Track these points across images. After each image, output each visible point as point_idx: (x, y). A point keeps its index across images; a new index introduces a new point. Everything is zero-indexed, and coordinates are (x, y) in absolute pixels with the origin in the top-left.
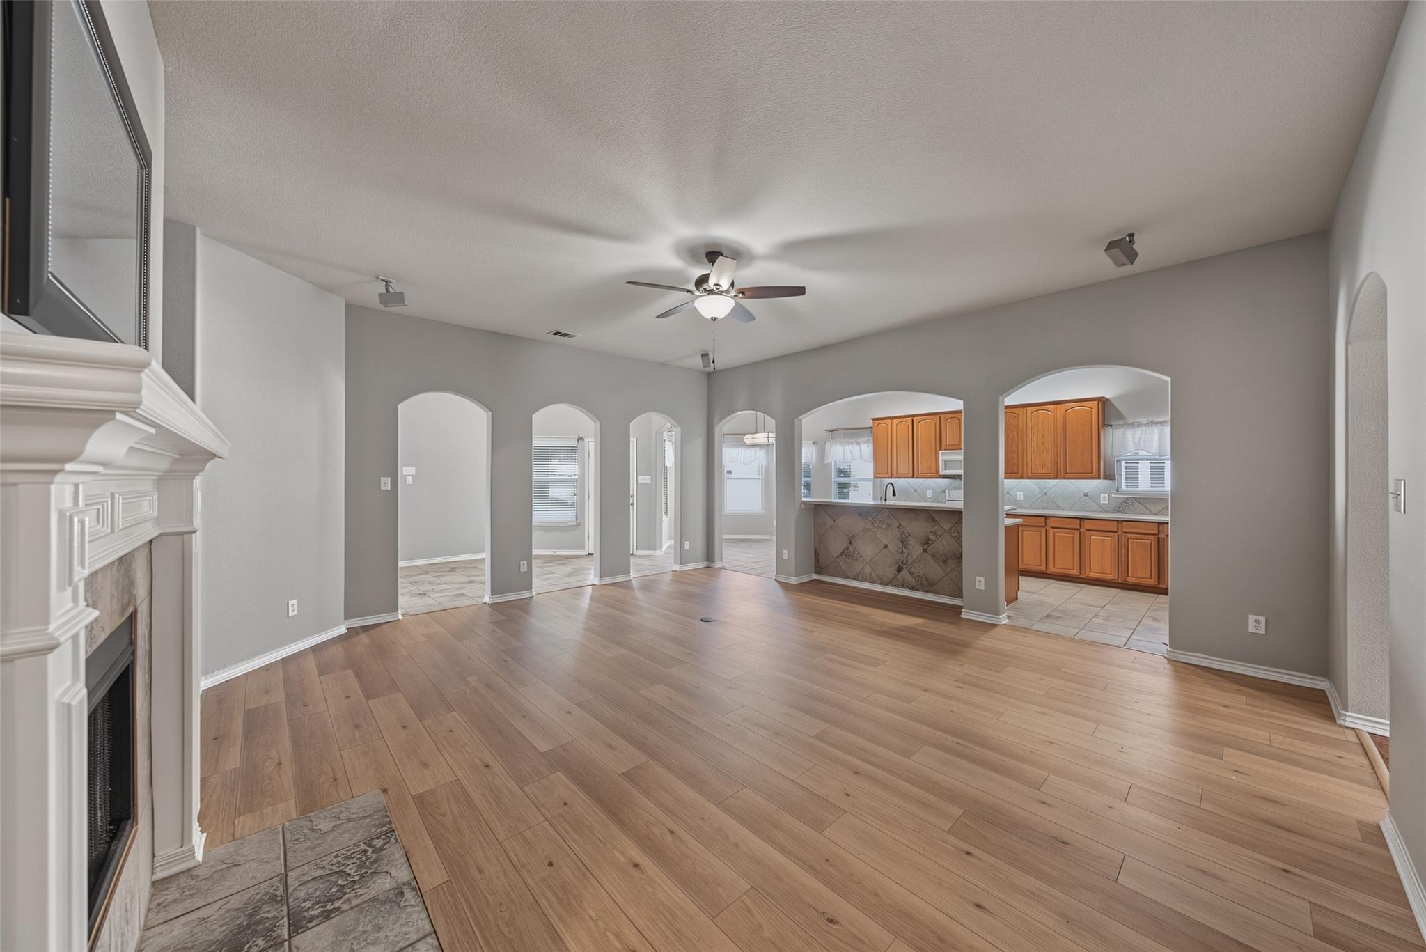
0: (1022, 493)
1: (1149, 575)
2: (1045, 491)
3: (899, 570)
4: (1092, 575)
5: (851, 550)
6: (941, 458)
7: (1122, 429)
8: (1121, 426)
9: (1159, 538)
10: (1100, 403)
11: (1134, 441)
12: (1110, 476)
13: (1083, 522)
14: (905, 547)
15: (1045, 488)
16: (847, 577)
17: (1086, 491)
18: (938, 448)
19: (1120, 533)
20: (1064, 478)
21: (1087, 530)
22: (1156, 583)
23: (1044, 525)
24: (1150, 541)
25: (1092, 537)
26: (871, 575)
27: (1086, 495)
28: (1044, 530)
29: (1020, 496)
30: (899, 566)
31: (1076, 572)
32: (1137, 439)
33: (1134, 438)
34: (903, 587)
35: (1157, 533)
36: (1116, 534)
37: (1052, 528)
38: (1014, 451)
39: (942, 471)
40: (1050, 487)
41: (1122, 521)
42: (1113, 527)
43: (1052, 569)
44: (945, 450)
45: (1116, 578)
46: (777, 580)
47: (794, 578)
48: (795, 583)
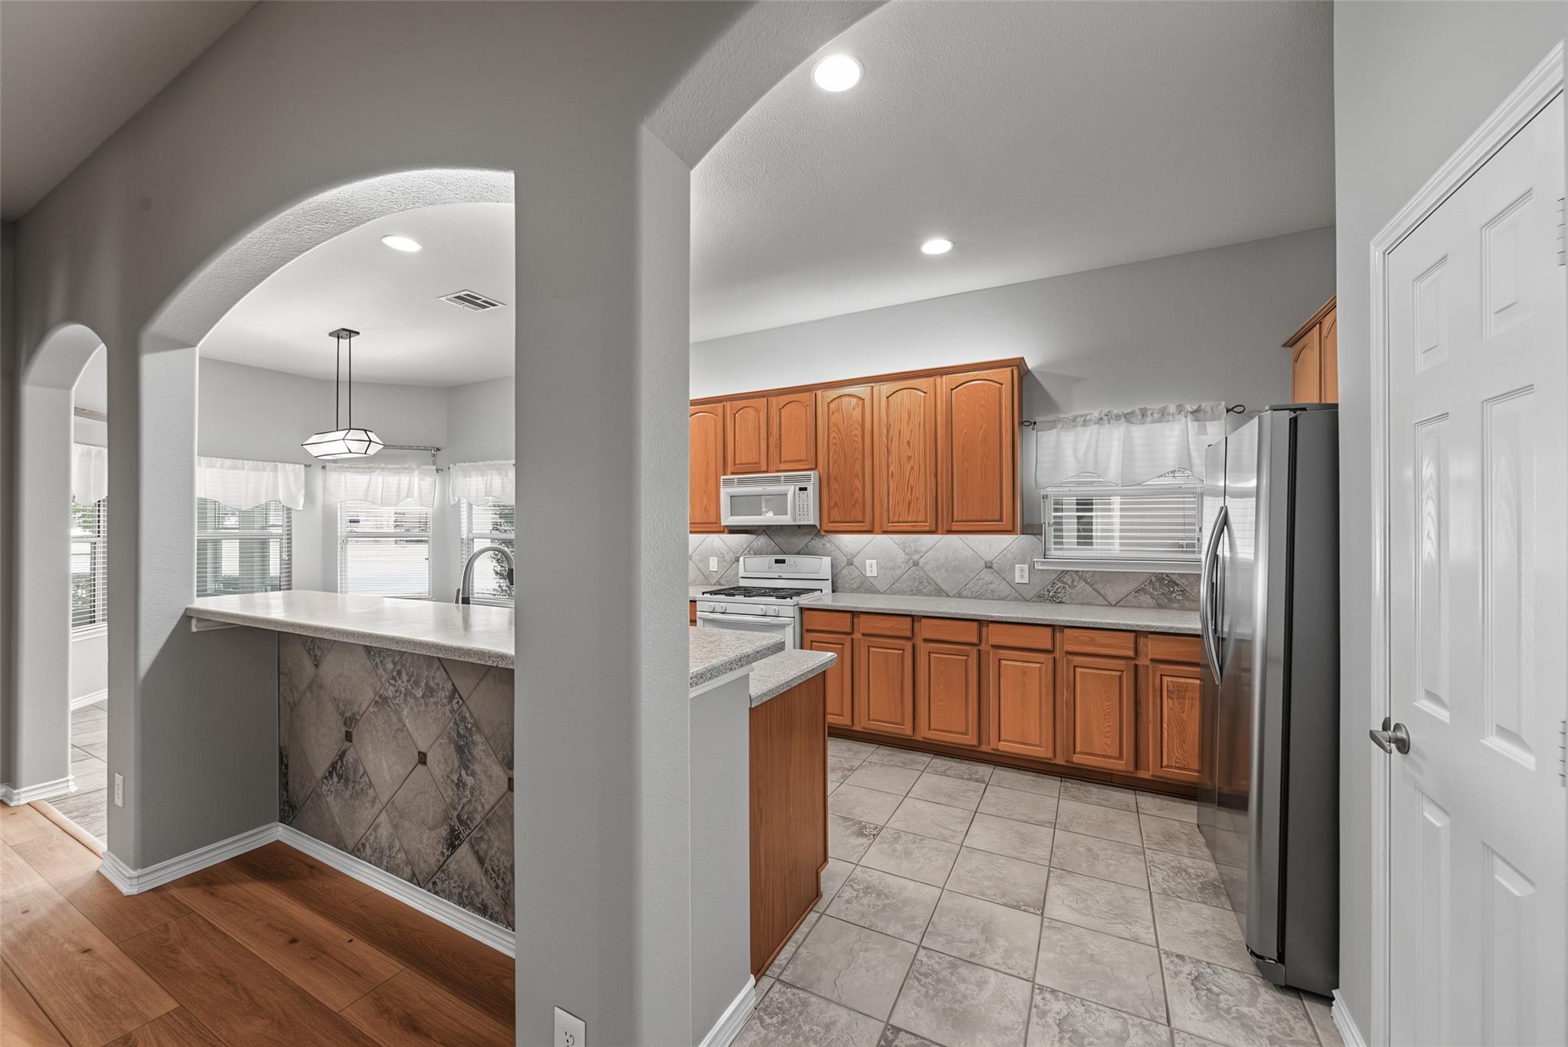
0: (874, 562)
1: (1115, 752)
2: (916, 557)
3: (453, 842)
4: (1004, 746)
5: (351, 760)
6: (725, 492)
7: (1055, 430)
8: (1052, 425)
9: (1136, 665)
10: (1015, 372)
11: (1075, 455)
12: (1032, 529)
13: (984, 629)
14: (467, 768)
15: (916, 552)
16: (339, 844)
17: (989, 558)
18: (721, 470)
19: (1057, 655)
20: (950, 532)
21: (993, 646)
22: (1131, 768)
23: (909, 634)
24: (1119, 673)
25: (1003, 662)
26: (391, 847)
27: (989, 566)
28: (908, 645)
29: (871, 569)
30: (452, 830)
31: (970, 739)
32: (1081, 452)
33: (1075, 450)
34: (462, 901)
35: (1131, 653)
36: (1050, 656)
37: (926, 640)
38: (857, 476)
39: (726, 518)
40: (924, 549)
41: (1063, 627)
42: (1043, 639)
43: (924, 733)
44: (733, 473)
45: (1050, 755)
46: (103, 871)
47: (132, 872)
48: (134, 891)
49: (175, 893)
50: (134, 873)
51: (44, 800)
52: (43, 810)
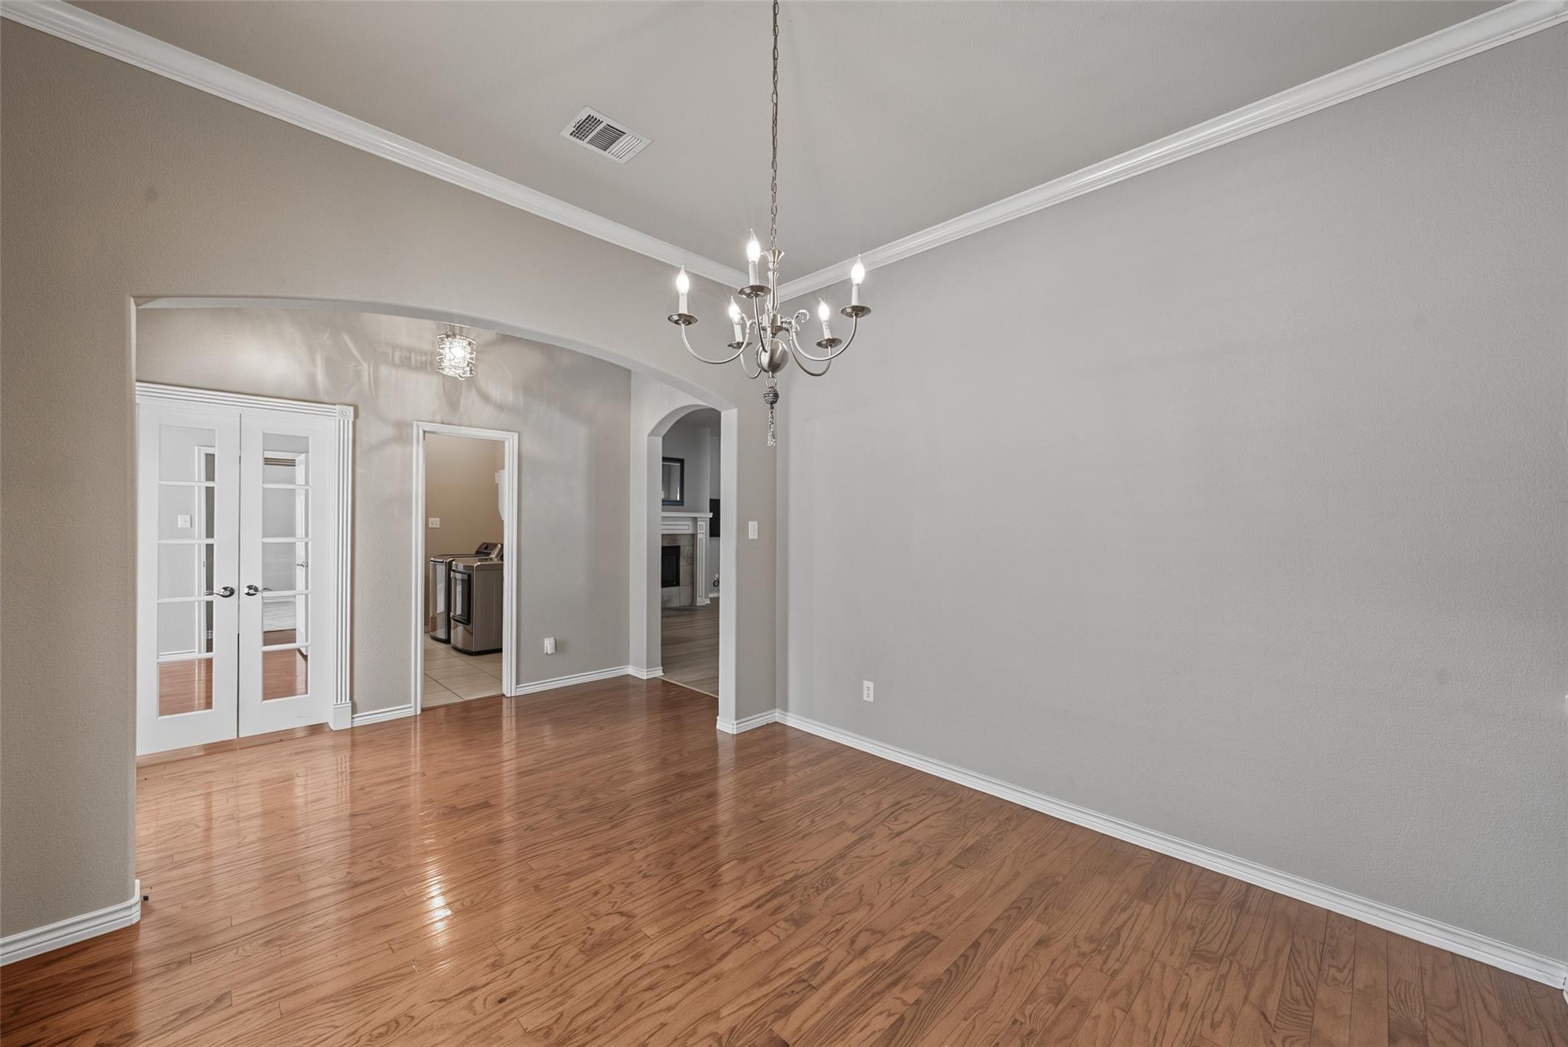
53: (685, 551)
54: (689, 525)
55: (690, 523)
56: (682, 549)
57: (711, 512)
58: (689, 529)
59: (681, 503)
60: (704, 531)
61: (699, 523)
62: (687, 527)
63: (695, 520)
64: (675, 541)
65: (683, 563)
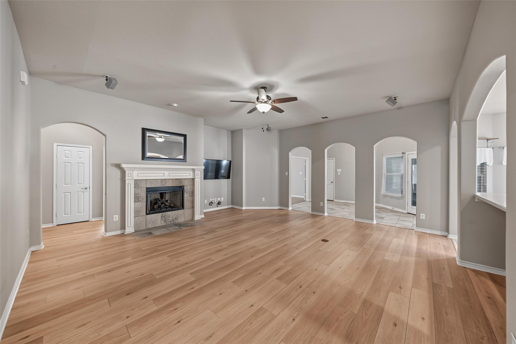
46: (456, 258)
47: (459, 259)
48: (459, 265)
49: (468, 271)
50: (460, 260)
51: (455, 239)
52: (453, 241)
53: (187, 189)
54: (190, 174)
55: (191, 173)
56: (185, 188)
57: (204, 166)
58: (190, 176)
59: (184, 160)
60: (199, 177)
61: (196, 172)
62: (189, 174)
63: (194, 170)
64: (181, 182)
65: (186, 195)
